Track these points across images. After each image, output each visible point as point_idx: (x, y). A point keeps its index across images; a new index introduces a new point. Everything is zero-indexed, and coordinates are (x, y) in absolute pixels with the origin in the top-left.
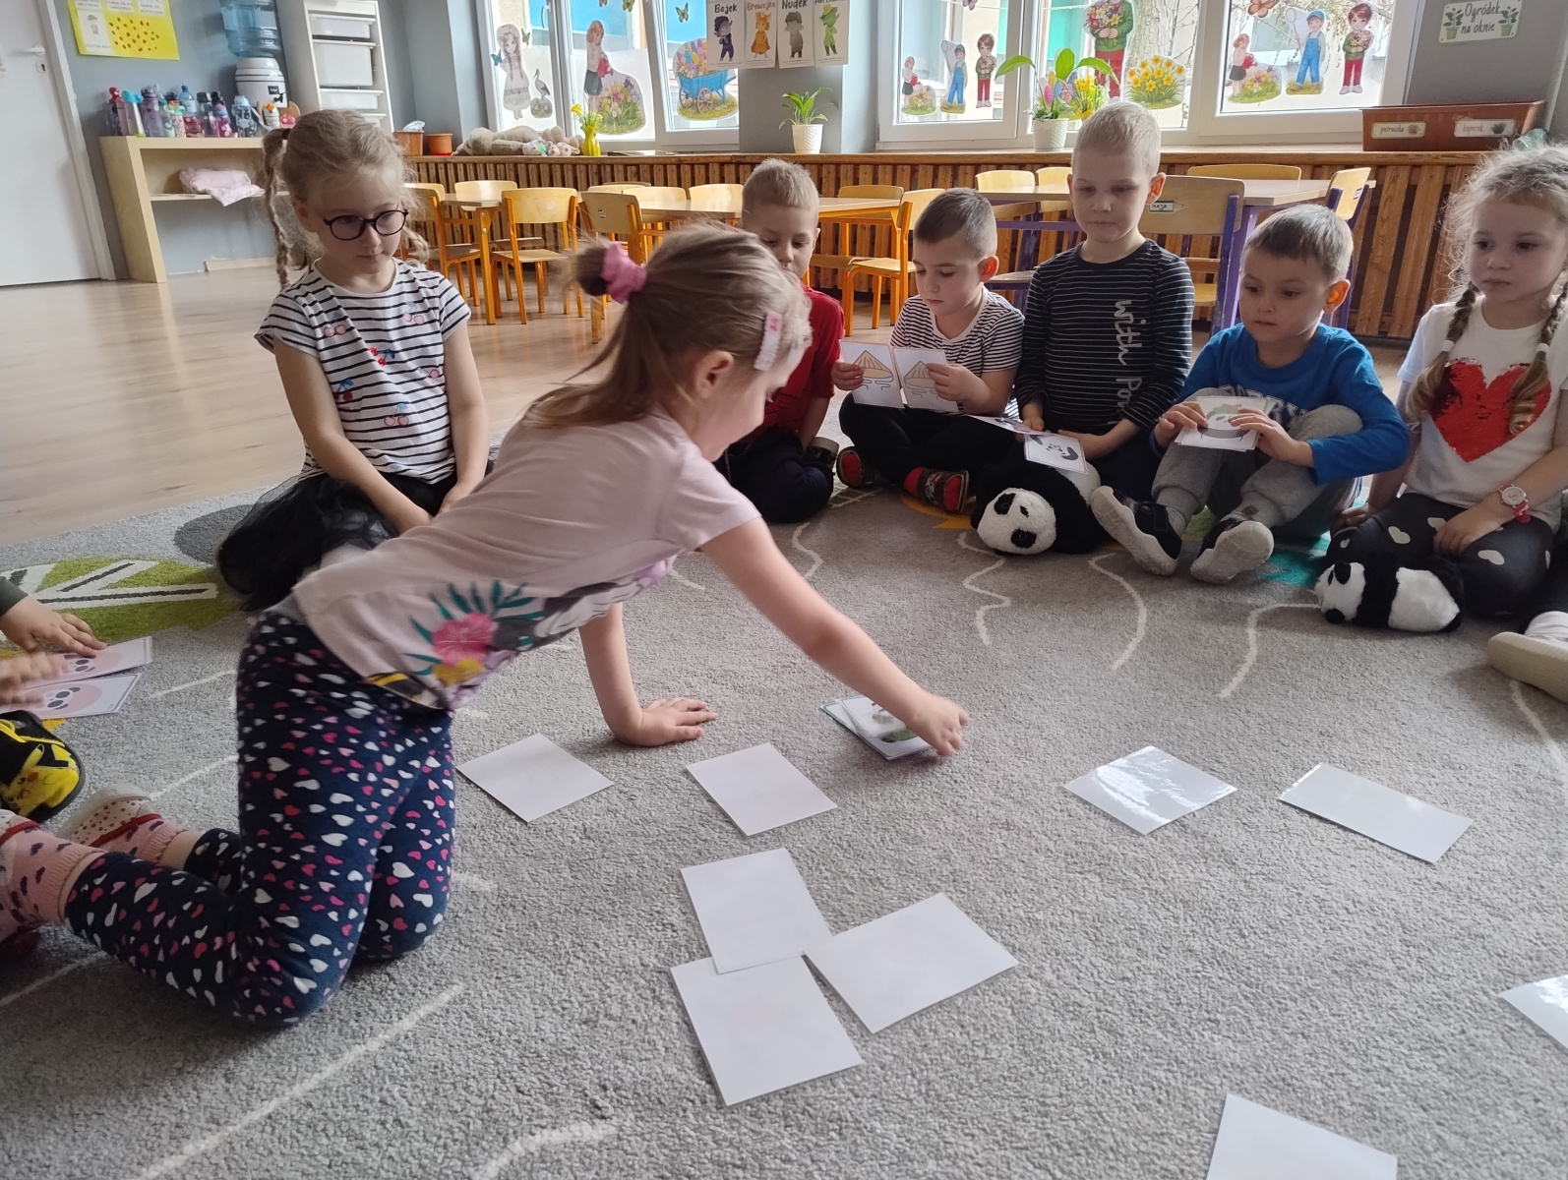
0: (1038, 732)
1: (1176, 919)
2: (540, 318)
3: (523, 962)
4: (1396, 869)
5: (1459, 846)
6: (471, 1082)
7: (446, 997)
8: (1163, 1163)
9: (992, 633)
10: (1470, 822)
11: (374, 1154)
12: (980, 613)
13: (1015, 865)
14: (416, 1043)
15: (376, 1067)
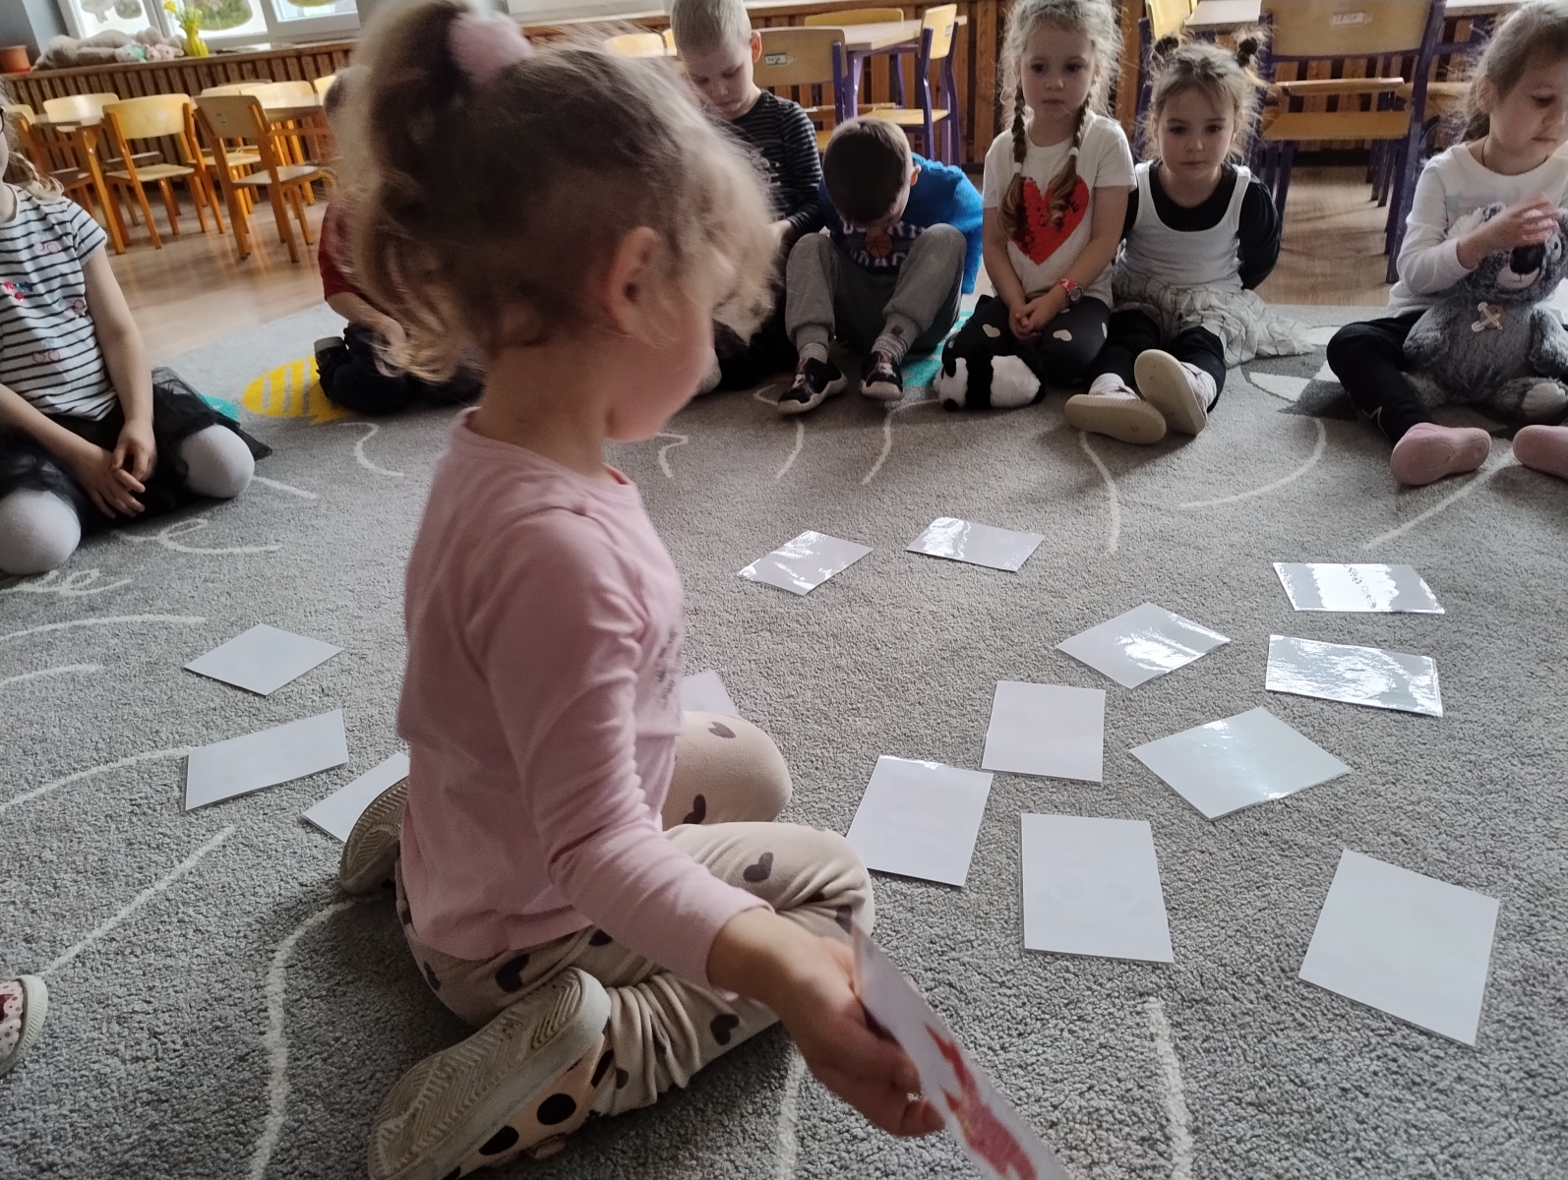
0: (717, 538)
1: (828, 648)
2: (176, 240)
3: (285, 798)
4: (990, 580)
5: (1035, 556)
6: (258, 889)
7: (219, 838)
8: (820, 805)
9: (673, 468)
10: (1043, 537)
11: (183, 957)
12: (662, 453)
13: (703, 639)
14: (200, 875)
15: (167, 900)
